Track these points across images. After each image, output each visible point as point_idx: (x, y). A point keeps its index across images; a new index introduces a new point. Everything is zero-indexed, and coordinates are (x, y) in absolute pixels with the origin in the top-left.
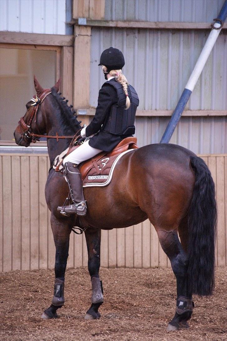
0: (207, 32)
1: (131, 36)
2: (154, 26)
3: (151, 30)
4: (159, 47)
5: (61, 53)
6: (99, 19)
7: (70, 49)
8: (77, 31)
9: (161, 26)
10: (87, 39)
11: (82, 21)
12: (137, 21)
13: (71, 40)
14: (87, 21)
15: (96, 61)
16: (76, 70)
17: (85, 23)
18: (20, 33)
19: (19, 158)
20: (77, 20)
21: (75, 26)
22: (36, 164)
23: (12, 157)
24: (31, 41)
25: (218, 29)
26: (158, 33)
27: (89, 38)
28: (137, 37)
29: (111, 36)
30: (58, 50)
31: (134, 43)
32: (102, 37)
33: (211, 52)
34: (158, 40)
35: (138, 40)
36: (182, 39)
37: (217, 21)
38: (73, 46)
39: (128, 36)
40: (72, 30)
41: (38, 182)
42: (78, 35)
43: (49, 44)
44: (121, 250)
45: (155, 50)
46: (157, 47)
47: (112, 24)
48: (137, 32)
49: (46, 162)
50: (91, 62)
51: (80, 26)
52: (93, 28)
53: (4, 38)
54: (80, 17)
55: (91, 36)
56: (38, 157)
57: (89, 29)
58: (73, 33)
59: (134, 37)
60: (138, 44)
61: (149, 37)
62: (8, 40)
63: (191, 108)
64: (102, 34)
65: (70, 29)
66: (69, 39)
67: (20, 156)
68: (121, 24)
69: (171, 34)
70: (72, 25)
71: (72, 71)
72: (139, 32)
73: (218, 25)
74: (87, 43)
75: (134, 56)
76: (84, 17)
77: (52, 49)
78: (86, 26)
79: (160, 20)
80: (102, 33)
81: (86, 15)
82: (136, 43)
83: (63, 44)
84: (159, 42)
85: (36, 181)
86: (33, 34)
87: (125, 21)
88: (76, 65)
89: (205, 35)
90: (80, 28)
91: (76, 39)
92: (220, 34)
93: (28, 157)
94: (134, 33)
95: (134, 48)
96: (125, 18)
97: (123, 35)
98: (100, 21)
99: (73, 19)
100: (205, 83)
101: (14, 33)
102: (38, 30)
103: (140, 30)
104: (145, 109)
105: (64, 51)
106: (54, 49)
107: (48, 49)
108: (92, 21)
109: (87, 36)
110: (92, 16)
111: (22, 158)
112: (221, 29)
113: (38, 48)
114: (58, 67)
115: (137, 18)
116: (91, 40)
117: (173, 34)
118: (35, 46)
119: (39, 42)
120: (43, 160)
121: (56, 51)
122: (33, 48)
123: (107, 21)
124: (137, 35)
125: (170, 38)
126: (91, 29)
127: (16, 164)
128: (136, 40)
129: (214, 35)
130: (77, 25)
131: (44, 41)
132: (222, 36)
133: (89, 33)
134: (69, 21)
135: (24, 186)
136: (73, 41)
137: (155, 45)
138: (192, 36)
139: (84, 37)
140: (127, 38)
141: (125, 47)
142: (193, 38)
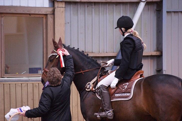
0: (137, 4)
1: (90, 7)
7: (52, 16)
8: (56, 4)
10: (62, 9)
13: (52, 10)
15: (68, 23)
16: (56, 29)
18: (20, 7)
19: (20, 85)
21: (55, 2)
22: (32, 88)
23: (16, 84)
24: (27, 11)
25: (144, 2)
26: (106, 5)
27: (64, 9)
28: (94, 7)
29: (78, 7)
30: (44, 17)
31: (92, 11)
32: (72, 8)
33: (140, 16)
34: (107, 9)
35: (94, 9)
36: (122, 8)
38: (53, 13)
39: (88, 7)
40: (53, 4)
41: (33, 100)
42: (57, 7)
43: (38, 13)
45: (105, 15)
48: (93, 5)
49: (38, 87)
50: (65, 24)
51: (58, 1)
53: (10, 10)
55: (65, 7)
56: (33, 84)
57: (64, 4)
58: (54, 6)
59: (92, 7)
60: (94, 12)
61: (101, 8)
62: (13, 11)
64: (72, 6)
65: (51, 4)
66: (51, 9)
67: (21, 84)
69: (115, 6)
70: (53, 1)
71: (53, 30)
72: (95, 5)
74: (63, 12)
75: (92, 20)
77: (40, 16)
78: (62, 2)
80: (72, 5)
83: (48, 13)
84: (107, 11)
85: (32, 100)
86: (28, 7)
88: (56, 26)
89: (136, 6)
90: (58, 3)
91: (56, 9)
92: (145, 5)
93: (26, 84)
94: (92, 5)
95: (92, 14)
97: (85, 6)
101: (16, 7)
102: (32, 4)
103: (95, 3)
104: (100, 52)
105: (48, 17)
106: (42, 16)
107: (38, 16)
109: (62, 8)
111: (22, 85)
112: (146, 2)
113: (32, 16)
114: (44, 27)
116: (65, 10)
117: (116, 5)
118: (30, 14)
119: (32, 12)
120: (36, 86)
121: (43, 17)
122: (29, 16)
124: (93, 6)
125: (115, 8)
126: (65, 3)
127: (19, 89)
128: (93, 9)
129: (142, 5)
130: (56, 1)
131: (35, 11)
132: (147, 6)
133: (64, 6)
135: (24, 103)
136: (54, 10)
137: (105, 12)
138: (128, 6)
139: (60, 8)
140: (87, 9)
141: (86, 14)
142: (129, 8)
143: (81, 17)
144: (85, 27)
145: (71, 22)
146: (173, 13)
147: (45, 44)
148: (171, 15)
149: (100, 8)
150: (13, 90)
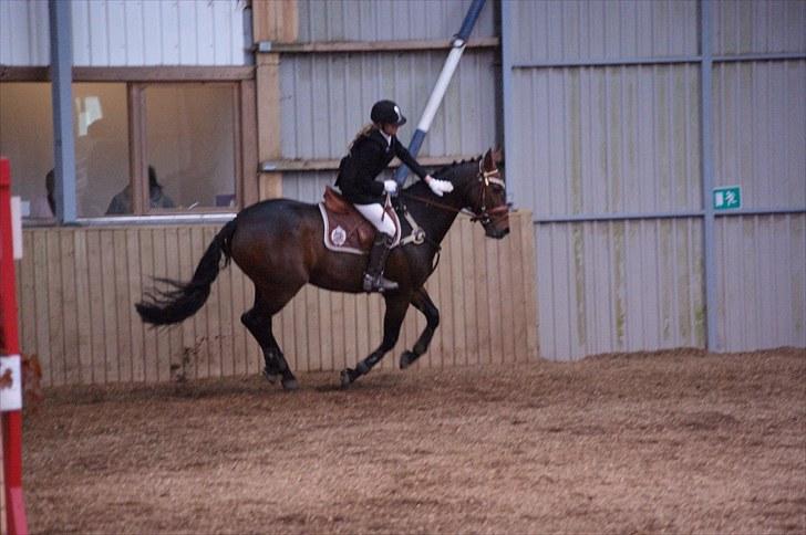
0: (446, 51)
1: (339, 63)
2: (368, 48)
3: (366, 53)
4: (381, 76)
5: (240, 89)
6: (290, 41)
7: (252, 83)
8: (260, 59)
9: (380, 47)
10: (274, 69)
11: (265, 46)
12: (345, 42)
13: (251, 71)
14: (273, 45)
15: (290, 97)
16: (260, 110)
17: (269, 48)
18: (180, 67)
19: (175, 230)
20: (257, 45)
21: (256, 53)
22: (200, 238)
23: (166, 231)
24: (197, 76)
25: (459, 47)
26: (377, 56)
27: (277, 67)
28: (348, 62)
29: (311, 63)
30: (235, 86)
31: (344, 70)
34: (377, 65)
35: (349, 67)
36: (413, 63)
37: (459, 36)
38: (254, 78)
39: (335, 62)
40: (253, 59)
42: (262, 64)
43: (220, 79)
44: (325, 348)
45: (375, 78)
46: (377, 74)
47: (308, 48)
48: (347, 56)
50: (282, 99)
51: (263, 53)
52: (282, 54)
53: (157, 75)
54: (263, 41)
55: (279, 64)
56: (203, 229)
57: (277, 56)
58: (254, 62)
59: (343, 62)
60: (350, 72)
61: (366, 63)
62: (162, 76)
63: (431, 154)
64: (297, 62)
65: (250, 58)
66: (249, 70)
67: (178, 229)
68: (321, 48)
70: (253, 52)
71: (254, 113)
72: (350, 57)
73: (459, 43)
74: (274, 75)
76: (268, 40)
78: (271, 52)
79: (379, 39)
80: (297, 60)
81: (273, 38)
82: (347, 71)
83: (241, 77)
84: (380, 69)
86: (196, 67)
87: (327, 43)
89: (444, 56)
90: (263, 55)
91: (259, 70)
93: (188, 230)
94: (344, 58)
95: (344, 76)
96: (330, 39)
97: (327, 61)
98: (291, 45)
99: (253, 44)
100: (451, 119)
101: (171, 68)
102: (206, 61)
103: (351, 54)
105: (243, 87)
106: (230, 84)
107: (220, 84)
108: (279, 45)
109: (274, 65)
110: (281, 37)
112: (463, 47)
114: (236, 108)
115: (347, 37)
116: (280, 70)
117: (400, 56)
119: (208, 77)
121: (232, 87)
123: (301, 45)
124: (347, 60)
125: (396, 63)
126: (279, 56)
127: (171, 240)
128: (347, 66)
129: (455, 56)
130: (258, 52)
131: (215, 75)
133: (277, 61)
134: (249, 46)
136: (255, 72)
137: (374, 71)
138: (427, 60)
139: (269, 67)
140: (333, 66)
141: (331, 76)
142: (429, 63)
143: (319, 83)
144: (329, 105)
145: (295, 96)
146: (535, 71)
147: (238, 144)
148: (531, 74)
149: (363, 64)
150: (159, 244)
